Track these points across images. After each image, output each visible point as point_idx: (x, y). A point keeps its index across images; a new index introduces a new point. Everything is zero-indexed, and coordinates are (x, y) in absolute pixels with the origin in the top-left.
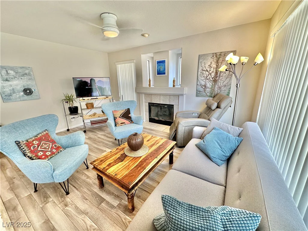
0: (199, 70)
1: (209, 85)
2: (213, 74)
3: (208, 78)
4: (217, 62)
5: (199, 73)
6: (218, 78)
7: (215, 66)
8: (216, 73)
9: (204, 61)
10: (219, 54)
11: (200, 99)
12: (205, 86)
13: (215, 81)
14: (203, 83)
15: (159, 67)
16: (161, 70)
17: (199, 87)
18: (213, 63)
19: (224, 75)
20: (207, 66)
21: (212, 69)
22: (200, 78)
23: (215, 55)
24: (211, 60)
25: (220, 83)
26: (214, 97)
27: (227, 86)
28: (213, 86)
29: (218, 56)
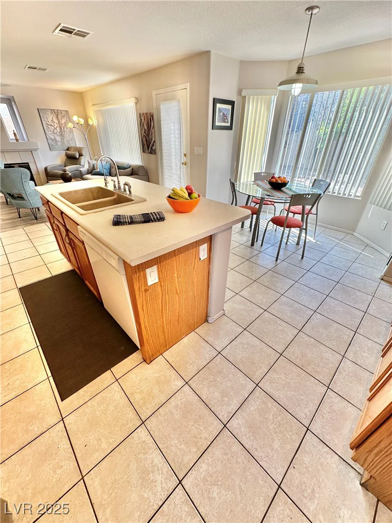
0: (44, 124)
1: (58, 139)
2: (58, 129)
3: (55, 132)
4: (57, 117)
5: (45, 127)
6: (63, 133)
7: (57, 121)
8: (60, 128)
9: (45, 116)
10: (56, 111)
11: (55, 153)
12: (56, 141)
13: (62, 135)
14: (53, 137)
17: (50, 141)
18: (54, 119)
19: (67, 130)
20: (50, 121)
21: (55, 124)
22: (47, 131)
23: (53, 111)
24: (52, 116)
25: (67, 136)
26: (68, 150)
27: (73, 139)
28: (62, 140)
29: (56, 113)
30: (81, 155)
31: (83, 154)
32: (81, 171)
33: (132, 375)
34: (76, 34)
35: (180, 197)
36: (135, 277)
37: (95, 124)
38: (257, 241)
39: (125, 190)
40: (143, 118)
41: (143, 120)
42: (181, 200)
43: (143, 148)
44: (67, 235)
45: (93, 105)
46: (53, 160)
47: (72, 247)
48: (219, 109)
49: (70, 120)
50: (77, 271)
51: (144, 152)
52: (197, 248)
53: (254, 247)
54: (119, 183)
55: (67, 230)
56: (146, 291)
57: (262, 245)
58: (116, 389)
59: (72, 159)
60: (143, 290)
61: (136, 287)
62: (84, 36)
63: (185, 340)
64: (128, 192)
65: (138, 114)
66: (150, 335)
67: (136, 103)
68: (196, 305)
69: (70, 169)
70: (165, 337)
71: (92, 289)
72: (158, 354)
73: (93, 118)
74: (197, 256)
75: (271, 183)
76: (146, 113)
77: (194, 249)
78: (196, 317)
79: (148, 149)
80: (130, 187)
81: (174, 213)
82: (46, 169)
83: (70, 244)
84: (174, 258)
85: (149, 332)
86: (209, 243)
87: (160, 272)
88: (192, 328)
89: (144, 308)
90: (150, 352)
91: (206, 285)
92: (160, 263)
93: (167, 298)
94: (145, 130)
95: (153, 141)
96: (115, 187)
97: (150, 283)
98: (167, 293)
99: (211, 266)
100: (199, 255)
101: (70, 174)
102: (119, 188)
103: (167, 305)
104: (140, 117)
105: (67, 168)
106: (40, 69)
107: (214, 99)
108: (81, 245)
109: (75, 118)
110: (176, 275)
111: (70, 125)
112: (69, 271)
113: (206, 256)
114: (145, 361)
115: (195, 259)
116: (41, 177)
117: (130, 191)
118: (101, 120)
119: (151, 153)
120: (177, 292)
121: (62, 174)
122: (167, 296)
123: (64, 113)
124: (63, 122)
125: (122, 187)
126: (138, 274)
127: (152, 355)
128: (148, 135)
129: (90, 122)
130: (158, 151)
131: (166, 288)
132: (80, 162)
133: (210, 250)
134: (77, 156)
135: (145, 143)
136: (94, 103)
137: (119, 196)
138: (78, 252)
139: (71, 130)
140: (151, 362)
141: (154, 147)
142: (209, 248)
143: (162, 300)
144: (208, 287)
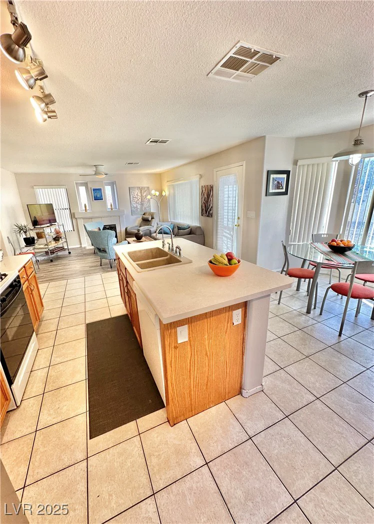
0: (131, 197)
1: (139, 207)
2: (140, 200)
3: (137, 202)
4: (141, 192)
5: (131, 199)
7: (140, 195)
8: (142, 199)
9: (133, 191)
11: (134, 217)
12: (137, 208)
13: (142, 204)
14: (135, 206)
15: (96, 194)
16: (98, 196)
17: (133, 209)
18: (139, 193)
19: (146, 201)
20: (135, 194)
21: (139, 197)
22: (132, 202)
23: (139, 188)
24: (138, 191)
25: (145, 205)
26: (144, 214)
27: (149, 206)
28: (141, 208)
29: (141, 189)
30: (152, 218)
31: (155, 217)
32: (150, 230)
33: (153, 433)
34: (160, 142)
35: (219, 263)
36: (167, 333)
37: (167, 195)
38: (315, 308)
39: (176, 252)
40: (204, 189)
41: (204, 191)
42: (221, 265)
43: (202, 212)
44: (127, 286)
45: (167, 182)
46: (133, 222)
47: (128, 297)
48: (273, 178)
49: (150, 194)
50: (129, 316)
51: (202, 215)
52: (230, 312)
53: (311, 315)
54: (172, 246)
55: (127, 282)
56: (176, 348)
57: (321, 314)
58: (137, 443)
59: (146, 221)
60: (173, 346)
61: (167, 343)
62: (165, 142)
63: (213, 410)
64: (178, 254)
65: (201, 187)
66: (176, 394)
67: (200, 178)
68: (228, 372)
69: (143, 229)
70: (191, 400)
71: (137, 336)
72: (182, 418)
73: (166, 191)
74: (230, 320)
75: (331, 246)
76: (207, 186)
77: (227, 314)
78: (227, 386)
79: (206, 213)
80: (180, 250)
81: (214, 276)
82: (126, 229)
83: (127, 293)
84: (206, 320)
85: (175, 390)
86: (244, 308)
87: (191, 333)
88: (223, 398)
89: (173, 364)
90: (174, 414)
91: (240, 352)
92: (191, 323)
93: (196, 359)
94: (205, 198)
95: (210, 207)
96: (169, 248)
97: (180, 340)
98: (196, 353)
99: (246, 333)
100: (232, 319)
101: (142, 233)
102: (173, 250)
103: (196, 366)
104: (202, 189)
105: (141, 228)
106: (135, 164)
107: (268, 171)
108: (134, 296)
109: (153, 192)
110: (206, 337)
111: (149, 197)
112: (124, 315)
113: (240, 322)
114: (168, 421)
115: (228, 323)
116: (122, 235)
117: (180, 253)
118: (172, 191)
119: (208, 216)
120: (206, 354)
121: (137, 233)
122: (196, 357)
123: (146, 189)
124: (144, 195)
125: (175, 249)
126: (169, 331)
127: (177, 418)
128: (207, 202)
129: (164, 194)
130: (214, 214)
131: (196, 348)
132: (151, 224)
133: (245, 315)
134: (150, 220)
135: (204, 208)
136: (168, 180)
137: (171, 256)
138: (132, 300)
139: (149, 200)
140: (175, 425)
141: (211, 212)
142: (244, 313)
143: (190, 360)
144: (243, 354)
